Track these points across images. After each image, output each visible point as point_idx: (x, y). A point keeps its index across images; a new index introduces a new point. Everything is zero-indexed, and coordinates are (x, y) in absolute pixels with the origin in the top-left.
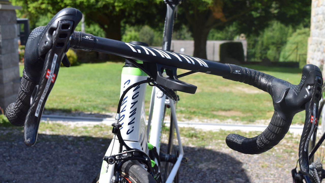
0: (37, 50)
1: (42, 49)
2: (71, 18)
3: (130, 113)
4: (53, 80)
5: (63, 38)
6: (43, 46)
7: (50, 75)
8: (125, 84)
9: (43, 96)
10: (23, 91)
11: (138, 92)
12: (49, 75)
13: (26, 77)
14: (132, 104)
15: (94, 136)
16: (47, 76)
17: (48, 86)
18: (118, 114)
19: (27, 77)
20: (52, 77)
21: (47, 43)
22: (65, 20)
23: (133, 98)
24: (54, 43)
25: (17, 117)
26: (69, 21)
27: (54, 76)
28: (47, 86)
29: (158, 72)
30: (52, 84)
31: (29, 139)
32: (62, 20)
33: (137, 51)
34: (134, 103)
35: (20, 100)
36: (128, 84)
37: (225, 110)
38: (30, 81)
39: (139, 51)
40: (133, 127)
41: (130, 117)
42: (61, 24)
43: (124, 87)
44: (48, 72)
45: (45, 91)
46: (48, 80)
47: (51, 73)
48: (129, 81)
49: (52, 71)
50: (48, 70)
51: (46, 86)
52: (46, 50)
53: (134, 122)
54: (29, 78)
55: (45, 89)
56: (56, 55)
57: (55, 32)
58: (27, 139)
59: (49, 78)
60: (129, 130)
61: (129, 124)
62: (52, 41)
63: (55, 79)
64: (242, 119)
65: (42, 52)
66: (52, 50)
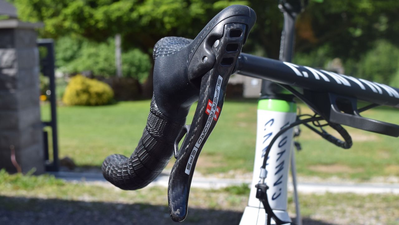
0: (186, 70)
1: (196, 69)
2: (243, 21)
3: (277, 167)
4: (215, 117)
5: (232, 51)
6: (198, 64)
7: (212, 109)
8: (266, 124)
9: (199, 142)
10: (151, 134)
11: (286, 138)
12: (210, 108)
13: (158, 113)
14: (278, 154)
15: (153, 203)
16: (208, 111)
17: (208, 125)
18: (263, 170)
19: (161, 114)
20: (214, 111)
21: (206, 59)
22: (235, 23)
23: (279, 146)
24: (218, 58)
25: (134, 176)
26: (241, 25)
27: (218, 110)
28: (207, 127)
29: (332, 106)
30: (214, 123)
31: (178, 210)
32: (229, 24)
33: (302, 74)
34: (281, 154)
35: (145, 149)
36: (271, 124)
37: (326, 164)
38: (164, 120)
39: (306, 74)
40: (280, 189)
41: (276, 173)
42: (229, 29)
43: (265, 130)
44: (210, 104)
45: (202, 134)
46: (209, 117)
47: (214, 105)
48: (273, 120)
49: (215, 103)
50: (209, 100)
51: (205, 127)
52: (204, 69)
53: (281, 182)
54: (163, 114)
55: (203, 132)
56: (220, 78)
57: (217, 42)
58: (175, 210)
59: (211, 113)
60: (274, 194)
61: (275, 184)
62: (214, 56)
63: (218, 115)
64: (353, 177)
65: (194, 74)
66: (214, 70)
